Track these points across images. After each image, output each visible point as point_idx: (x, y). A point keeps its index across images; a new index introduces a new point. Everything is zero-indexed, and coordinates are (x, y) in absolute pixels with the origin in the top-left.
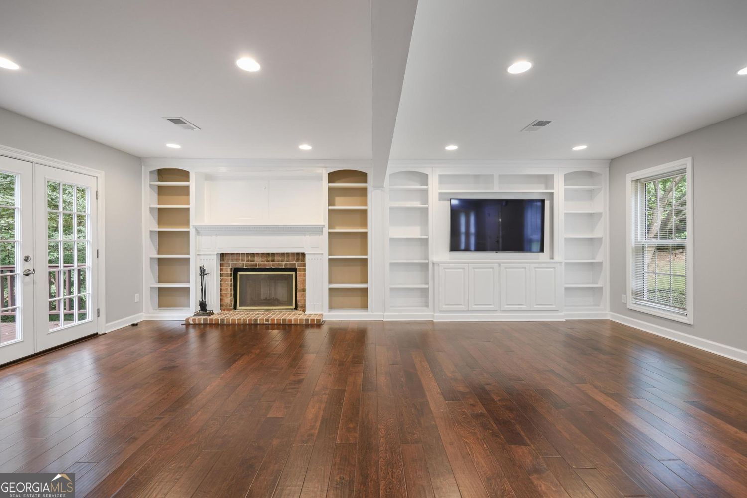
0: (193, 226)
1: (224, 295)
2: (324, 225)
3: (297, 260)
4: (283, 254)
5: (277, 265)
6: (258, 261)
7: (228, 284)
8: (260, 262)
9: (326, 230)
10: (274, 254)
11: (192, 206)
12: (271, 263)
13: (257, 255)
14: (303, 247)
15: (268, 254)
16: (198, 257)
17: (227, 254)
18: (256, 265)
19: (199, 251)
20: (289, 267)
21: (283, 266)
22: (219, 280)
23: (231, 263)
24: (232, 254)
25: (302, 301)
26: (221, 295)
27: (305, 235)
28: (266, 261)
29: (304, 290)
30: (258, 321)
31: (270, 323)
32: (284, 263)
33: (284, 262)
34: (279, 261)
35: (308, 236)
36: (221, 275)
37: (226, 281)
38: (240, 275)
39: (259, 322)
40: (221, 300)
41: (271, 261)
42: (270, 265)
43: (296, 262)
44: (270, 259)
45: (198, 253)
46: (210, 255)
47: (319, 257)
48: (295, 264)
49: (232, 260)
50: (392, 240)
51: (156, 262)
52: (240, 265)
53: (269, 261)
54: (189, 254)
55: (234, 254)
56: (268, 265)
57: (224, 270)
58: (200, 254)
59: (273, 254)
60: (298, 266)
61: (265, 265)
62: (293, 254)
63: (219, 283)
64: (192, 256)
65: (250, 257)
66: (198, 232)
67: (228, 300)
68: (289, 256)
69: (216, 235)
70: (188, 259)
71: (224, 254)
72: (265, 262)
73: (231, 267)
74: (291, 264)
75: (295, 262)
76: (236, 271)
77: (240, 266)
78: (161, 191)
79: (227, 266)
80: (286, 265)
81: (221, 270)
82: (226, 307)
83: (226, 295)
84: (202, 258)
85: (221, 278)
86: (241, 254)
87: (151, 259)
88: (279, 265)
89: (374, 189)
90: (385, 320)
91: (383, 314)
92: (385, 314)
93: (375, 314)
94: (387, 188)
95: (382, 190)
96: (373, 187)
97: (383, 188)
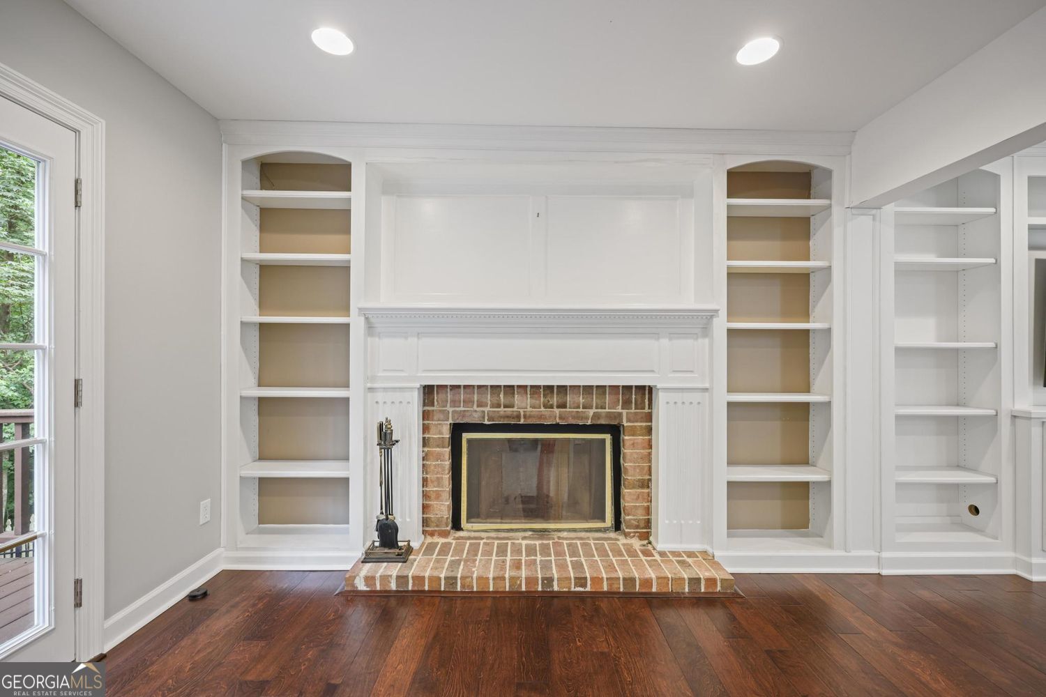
0: (360, 309)
1: (433, 496)
2: (717, 311)
3: (627, 404)
4: (588, 389)
5: (574, 418)
6: (524, 407)
7: (442, 467)
8: (529, 409)
9: (721, 325)
10: (565, 387)
11: (356, 259)
12: (557, 411)
13: (522, 390)
14: (653, 371)
15: (549, 388)
16: (369, 395)
17: (442, 388)
18: (518, 417)
19: (373, 378)
20: (603, 422)
21: (587, 418)
22: (421, 455)
23: (451, 410)
24: (455, 388)
25: (640, 511)
26: (425, 495)
27: (658, 339)
28: (545, 406)
29: (646, 484)
30: (555, 583)
31: (588, 589)
32: (591, 412)
33: (591, 407)
34: (579, 407)
35: (665, 342)
36: (425, 442)
37: (439, 457)
38: (469, 441)
39: (556, 588)
40: (425, 508)
41: (558, 407)
42: (554, 415)
43: (622, 409)
44: (555, 400)
45: (369, 385)
46: (402, 389)
47: (697, 397)
48: (620, 414)
49: (455, 403)
50: (901, 351)
51: (254, 407)
52: (476, 415)
53: (552, 407)
54: (346, 385)
55: (459, 387)
56: (550, 417)
57: (433, 429)
58: (375, 385)
59: (562, 389)
60: (628, 420)
61: (540, 417)
62: (614, 388)
63: (421, 463)
64: (354, 393)
65: (502, 396)
66: (370, 328)
67: (443, 508)
68: (604, 393)
69: (418, 335)
70: (346, 401)
71: (432, 387)
72: (542, 409)
73: (451, 421)
74: (609, 415)
75: (619, 409)
76: (458, 430)
77: (474, 419)
78: (269, 219)
79: (442, 417)
80: (596, 416)
81: (426, 429)
82: (437, 526)
83: (438, 496)
84: (380, 396)
85: (426, 449)
86: (479, 387)
87: (243, 399)
88: (578, 416)
89: (853, 214)
90: (885, 572)
91: (877, 554)
92: (885, 555)
93: (854, 553)
94: (890, 209)
95: (873, 215)
96: (852, 208)
97: (879, 211)
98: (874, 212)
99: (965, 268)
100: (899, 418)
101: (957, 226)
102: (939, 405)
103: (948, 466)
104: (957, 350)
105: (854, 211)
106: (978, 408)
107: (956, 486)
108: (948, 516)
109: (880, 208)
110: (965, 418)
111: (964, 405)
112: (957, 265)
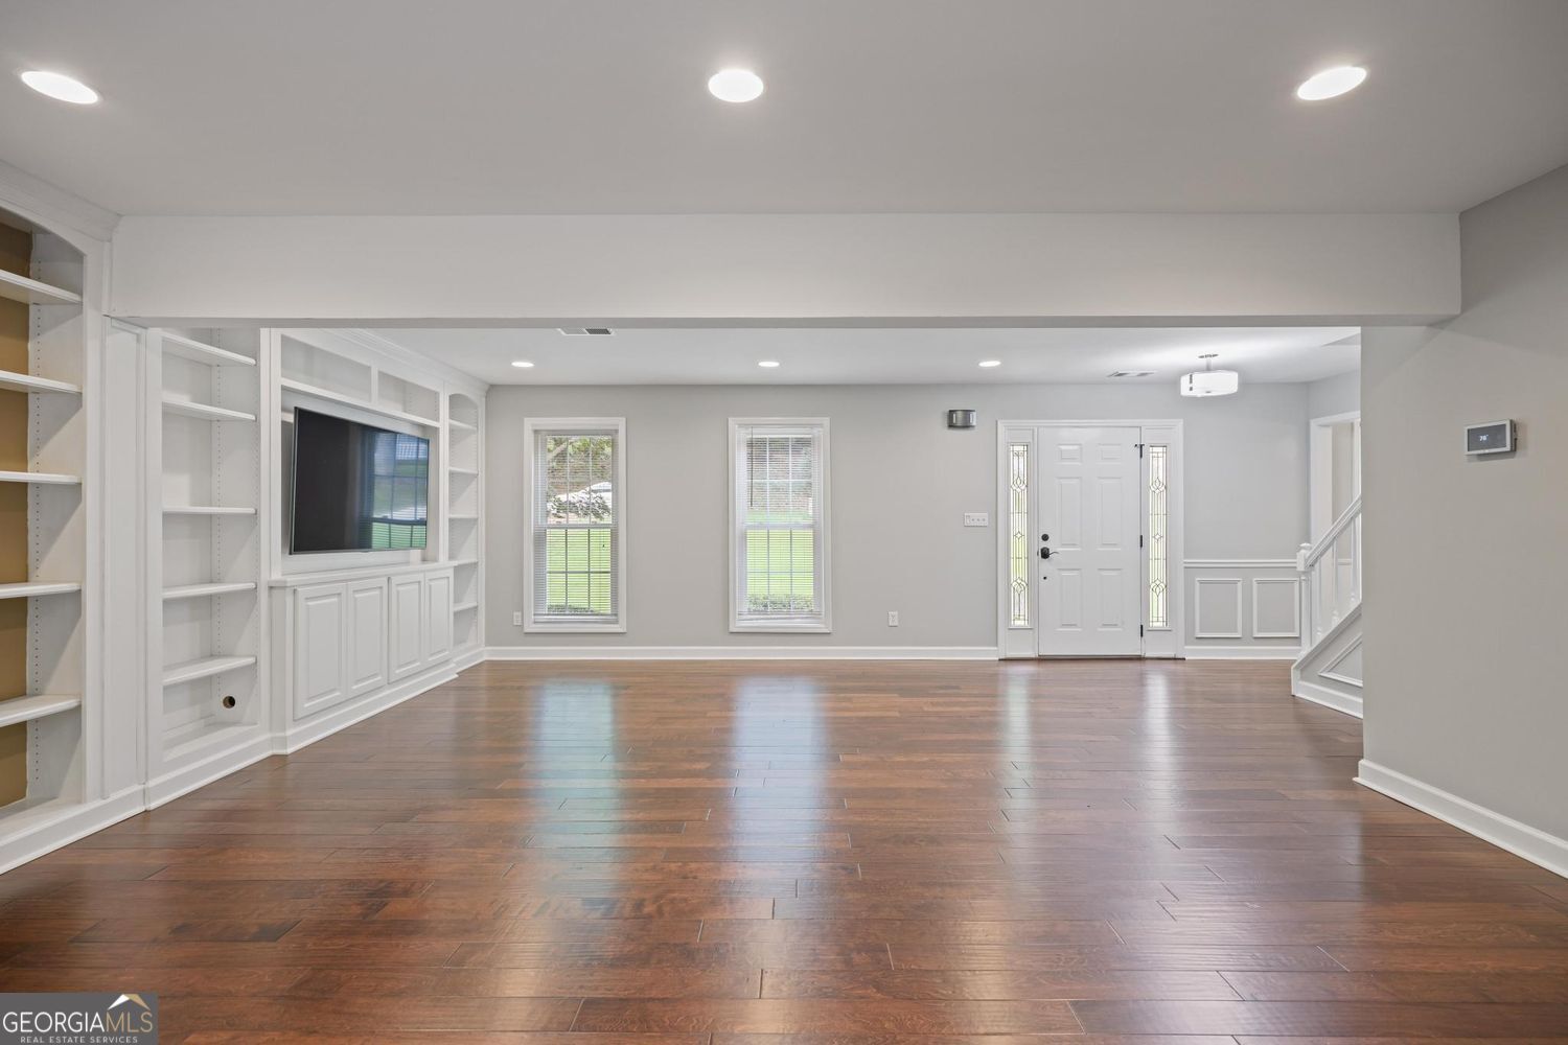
89: (113, 327)
90: (153, 805)
91: (142, 787)
92: (152, 783)
93: (114, 797)
94: (156, 334)
95: (138, 335)
96: (112, 318)
97: (143, 330)
98: (139, 330)
99: (220, 419)
100: (167, 603)
101: (210, 366)
102: (193, 584)
103: (202, 658)
104: (210, 516)
105: (115, 323)
106: (233, 582)
107: (209, 680)
108: (202, 718)
109: (146, 328)
110: (219, 596)
111: (220, 581)
112: (210, 414)
